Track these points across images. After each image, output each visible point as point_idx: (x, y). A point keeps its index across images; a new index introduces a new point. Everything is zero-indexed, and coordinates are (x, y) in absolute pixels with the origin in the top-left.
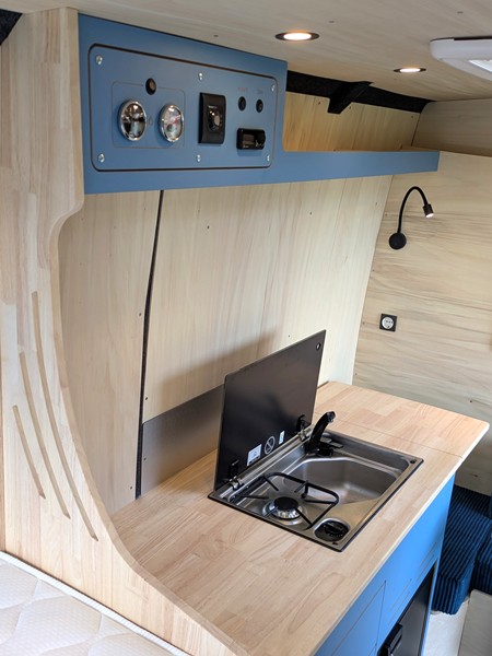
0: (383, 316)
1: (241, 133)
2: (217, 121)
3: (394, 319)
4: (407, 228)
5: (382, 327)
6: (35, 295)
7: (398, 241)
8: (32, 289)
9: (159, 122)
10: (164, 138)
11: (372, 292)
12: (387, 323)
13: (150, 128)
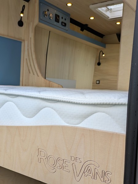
0: (97, 81)
1: (62, 22)
2: (58, 18)
3: (99, 81)
4: (101, 61)
5: (97, 83)
6: (31, 38)
7: (99, 64)
8: (30, 37)
9: (49, 16)
10: (50, 18)
11: (94, 76)
12: (98, 82)
13: (48, 16)
